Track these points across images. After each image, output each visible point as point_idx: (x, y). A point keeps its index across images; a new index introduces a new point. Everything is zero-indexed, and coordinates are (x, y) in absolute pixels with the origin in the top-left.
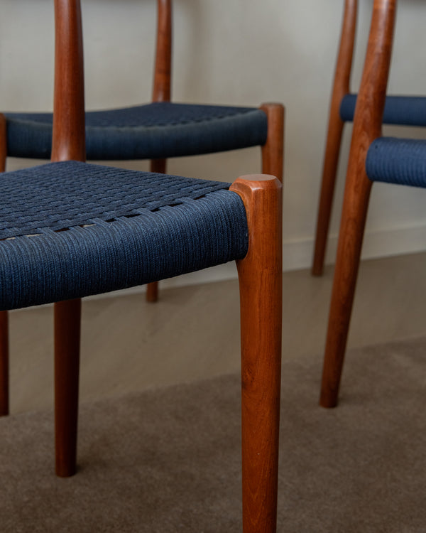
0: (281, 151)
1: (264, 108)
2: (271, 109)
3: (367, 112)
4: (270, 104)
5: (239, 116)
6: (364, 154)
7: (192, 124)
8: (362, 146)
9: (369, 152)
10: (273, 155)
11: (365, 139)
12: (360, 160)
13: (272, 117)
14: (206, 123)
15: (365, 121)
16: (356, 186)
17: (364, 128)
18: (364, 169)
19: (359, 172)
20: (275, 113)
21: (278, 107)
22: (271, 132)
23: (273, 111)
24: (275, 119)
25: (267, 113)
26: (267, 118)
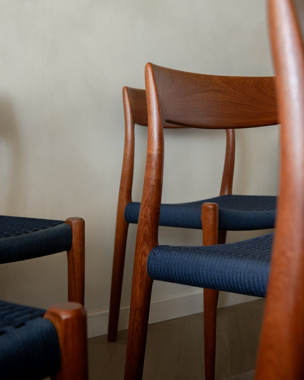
0: (82, 255)
1: (68, 222)
2: (74, 222)
3: (146, 228)
4: (73, 219)
5: (50, 229)
6: (145, 259)
8: (144, 253)
9: (149, 257)
10: (77, 257)
11: (145, 248)
12: (143, 264)
13: (75, 228)
14: (24, 235)
15: (145, 234)
16: (141, 283)
17: (144, 240)
18: (146, 270)
19: (142, 273)
20: (77, 225)
21: (80, 221)
22: (75, 240)
23: (76, 224)
24: (77, 230)
25: (72, 226)
26: (71, 230)
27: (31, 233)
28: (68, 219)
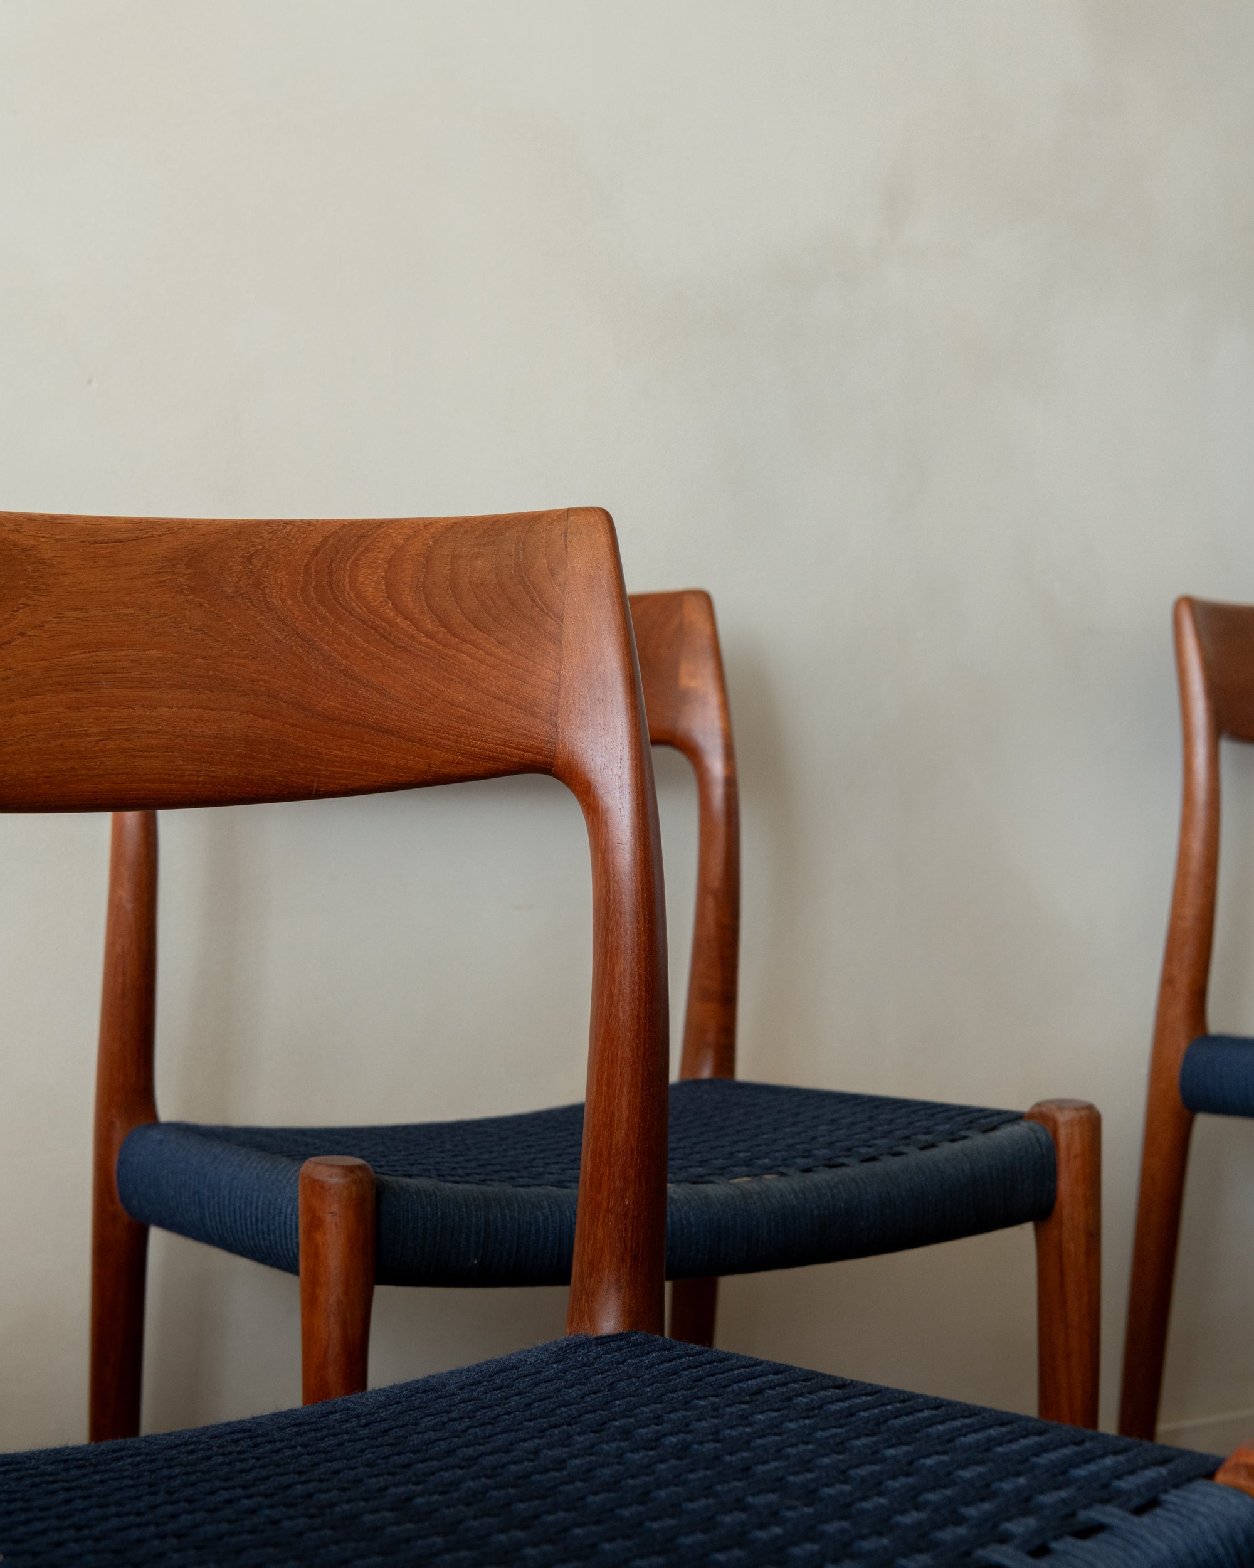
1: (1042, 1116)
2: (1063, 1118)
4: (1061, 1104)
5: (978, 1141)
7: (855, 1170)
10: (1073, 1245)
13: (1068, 1139)
14: (893, 1164)
20: (1077, 1129)
21: (1083, 1113)
22: (1066, 1184)
23: (1070, 1123)
24: (1077, 1148)
25: (1055, 1132)
26: (1053, 1146)
27: (914, 1157)
28: (1038, 1105)
